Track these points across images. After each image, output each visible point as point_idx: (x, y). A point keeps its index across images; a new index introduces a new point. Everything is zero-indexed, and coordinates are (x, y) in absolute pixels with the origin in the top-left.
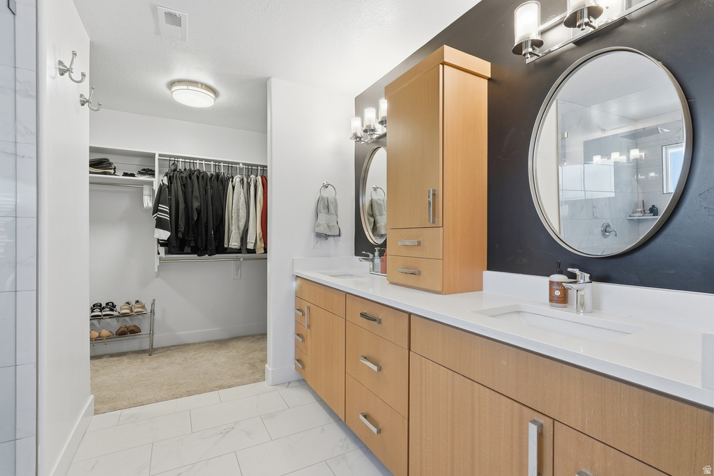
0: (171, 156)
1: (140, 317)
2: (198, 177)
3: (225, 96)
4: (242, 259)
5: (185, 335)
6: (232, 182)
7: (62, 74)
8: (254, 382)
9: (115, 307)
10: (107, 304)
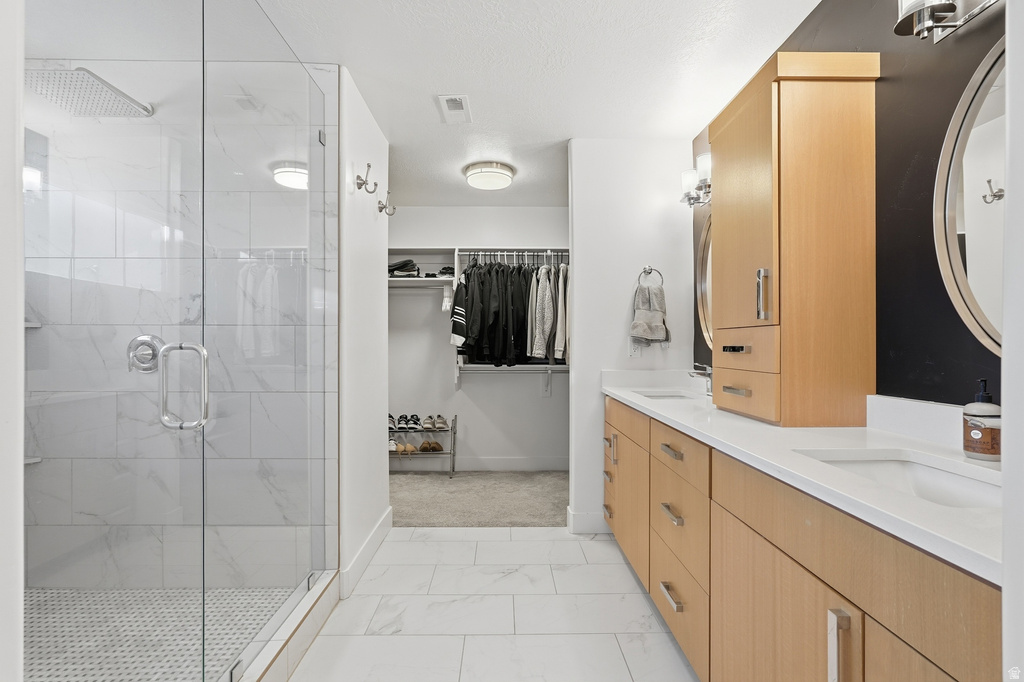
0: (470, 250)
1: (442, 433)
2: (497, 272)
3: (523, 172)
4: (550, 372)
5: (489, 459)
6: (537, 274)
7: (359, 188)
8: (553, 526)
9: (418, 420)
10: (412, 416)
